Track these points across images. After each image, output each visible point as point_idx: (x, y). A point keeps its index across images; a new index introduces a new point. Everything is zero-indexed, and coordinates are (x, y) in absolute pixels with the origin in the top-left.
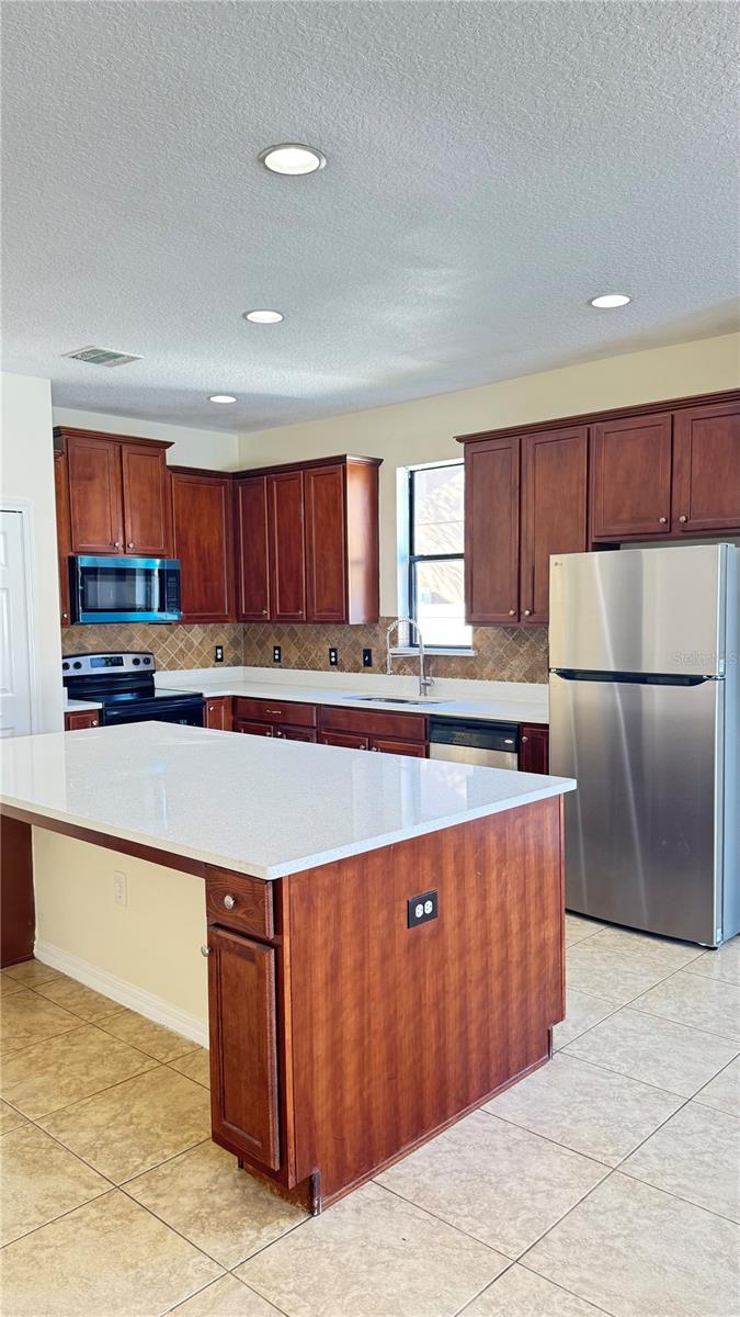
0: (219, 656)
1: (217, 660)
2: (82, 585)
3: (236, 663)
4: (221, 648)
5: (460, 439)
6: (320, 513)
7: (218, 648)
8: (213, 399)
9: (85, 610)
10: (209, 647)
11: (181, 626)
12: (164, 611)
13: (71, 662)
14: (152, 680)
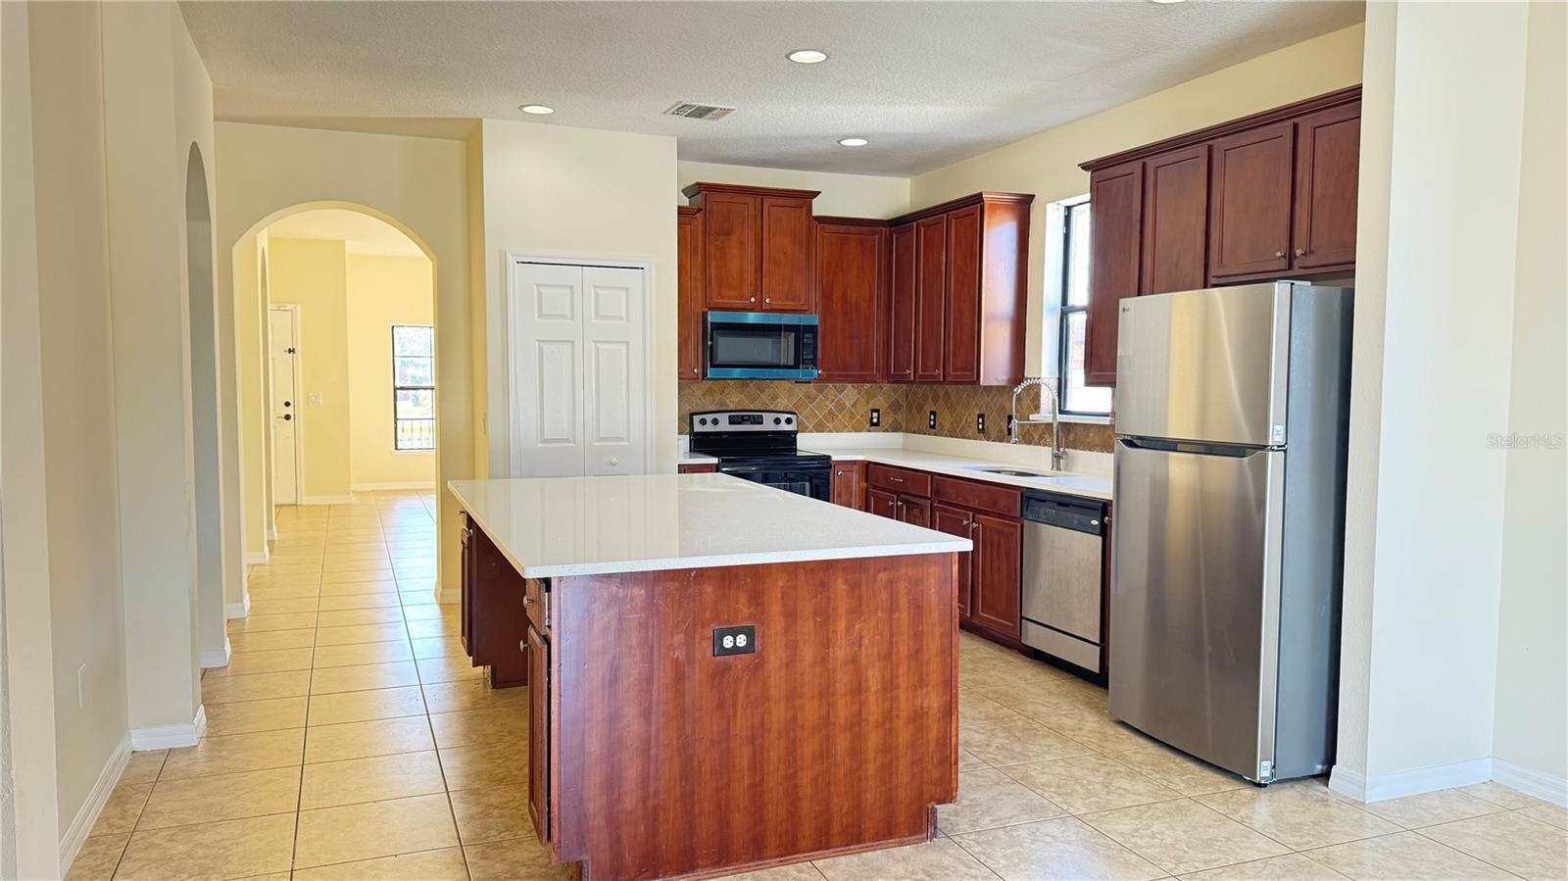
0: (875, 420)
1: (872, 424)
2: (712, 340)
3: (895, 428)
4: (877, 411)
5: (1085, 167)
6: (959, 262)
7: (873, 411)
8: (843, 143)
9: (712, 366)
10: (864, 409)
11: (831, 385)
12: (799, 368)
13: (709, 418)
14: (795, 440)
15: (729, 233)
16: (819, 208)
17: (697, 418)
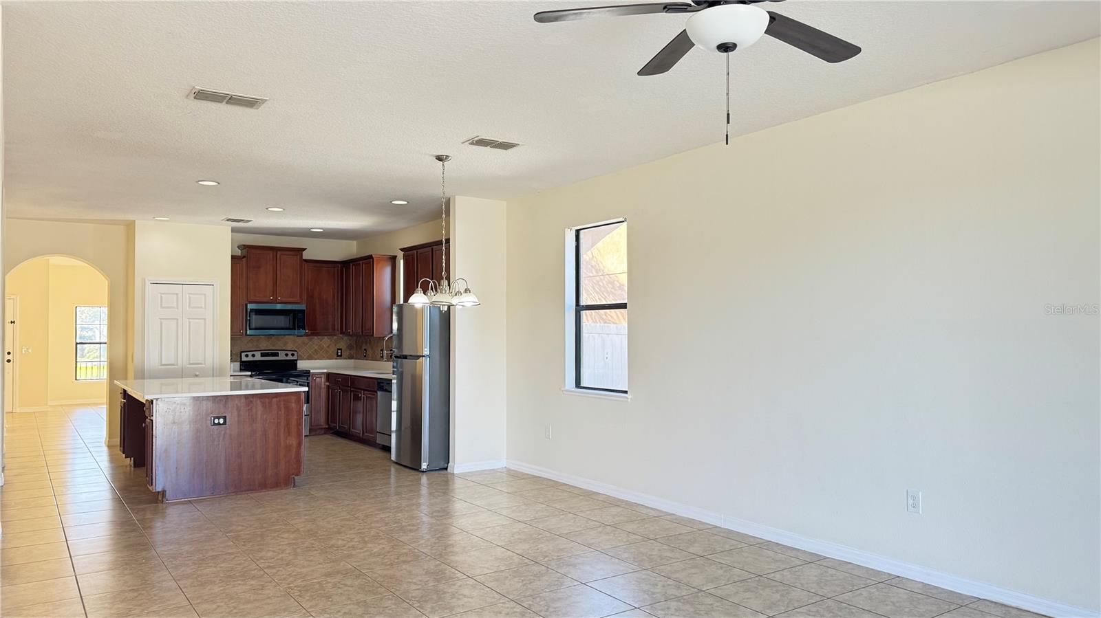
0: (339, 354)
1: (338, 356)
2: (250, 317)
3: (350, 357)
4: (341, 350)
5: (402, 250)
7: (338, 349)
8: (312, 230)
9: (250, 329)
10: (333, 349)
11: (316, 337)
12: (295, 329)
13: (250, 354)
14: (296, 364)
15: (259, 267)
16: (306, 256)
17: (243, 354)
